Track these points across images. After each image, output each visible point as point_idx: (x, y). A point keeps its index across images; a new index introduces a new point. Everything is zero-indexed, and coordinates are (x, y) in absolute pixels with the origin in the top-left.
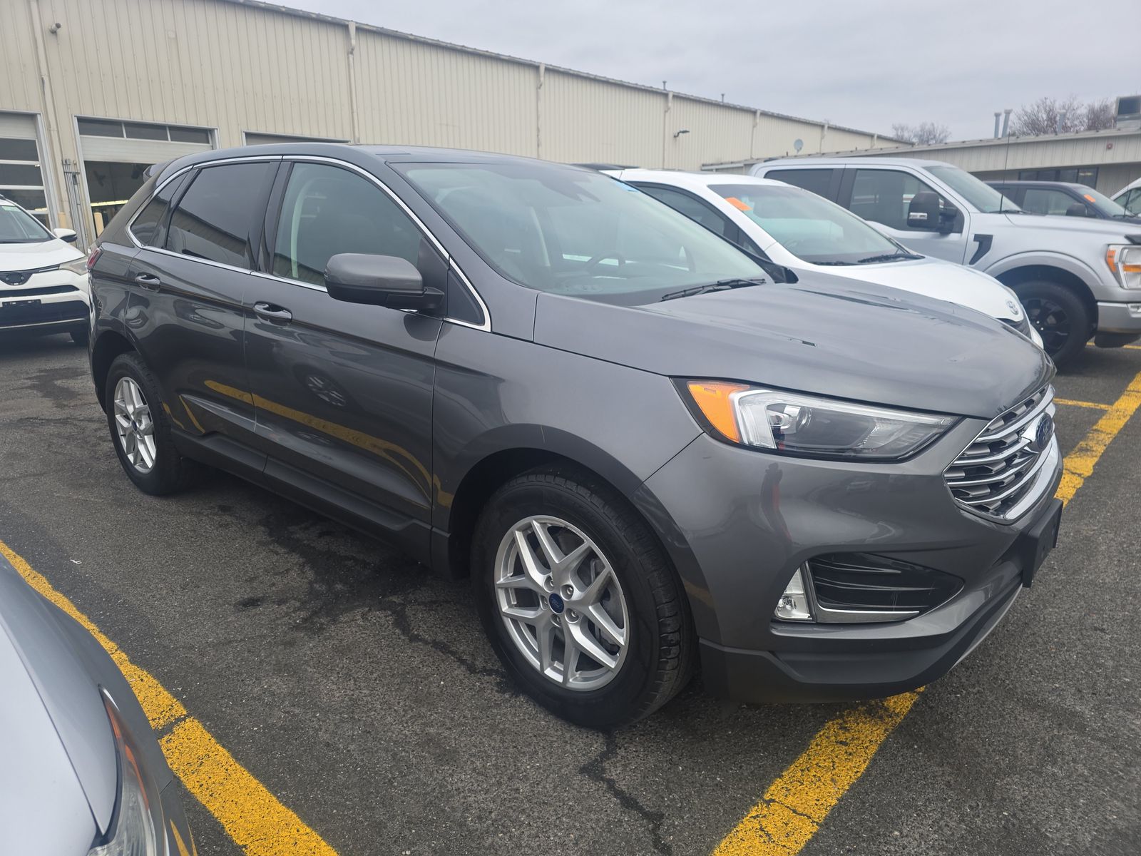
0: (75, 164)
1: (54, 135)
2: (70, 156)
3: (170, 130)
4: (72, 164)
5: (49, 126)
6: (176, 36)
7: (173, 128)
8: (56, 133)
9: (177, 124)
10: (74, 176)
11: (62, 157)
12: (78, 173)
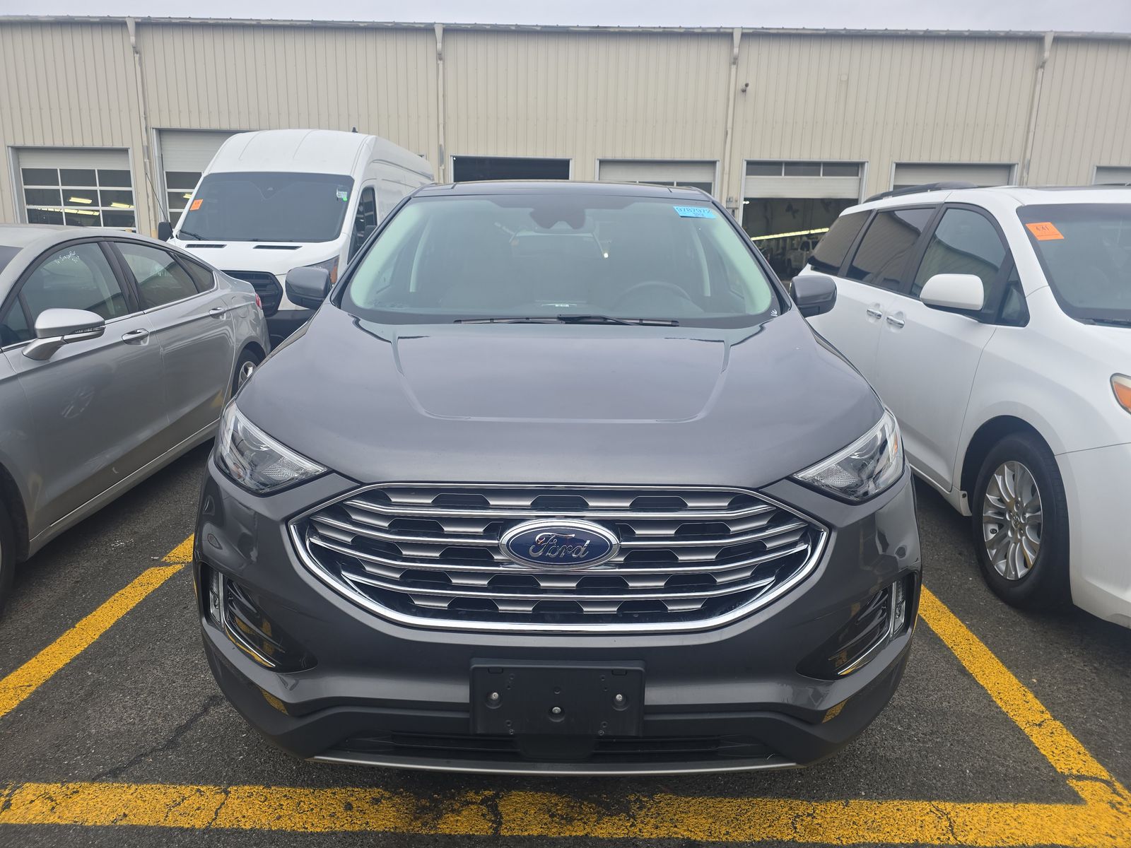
0: (736, 201)
1: (726, 177)
2: (734, 194)
3: (824, 166)
4: (734, 201)
5: (723, 169)
6: (848, 79)
7: (827, 164)
8: (727, 175)
9: (831, 160)
10: (733, 211)
11: (728, 194)
12: (737, 208)
